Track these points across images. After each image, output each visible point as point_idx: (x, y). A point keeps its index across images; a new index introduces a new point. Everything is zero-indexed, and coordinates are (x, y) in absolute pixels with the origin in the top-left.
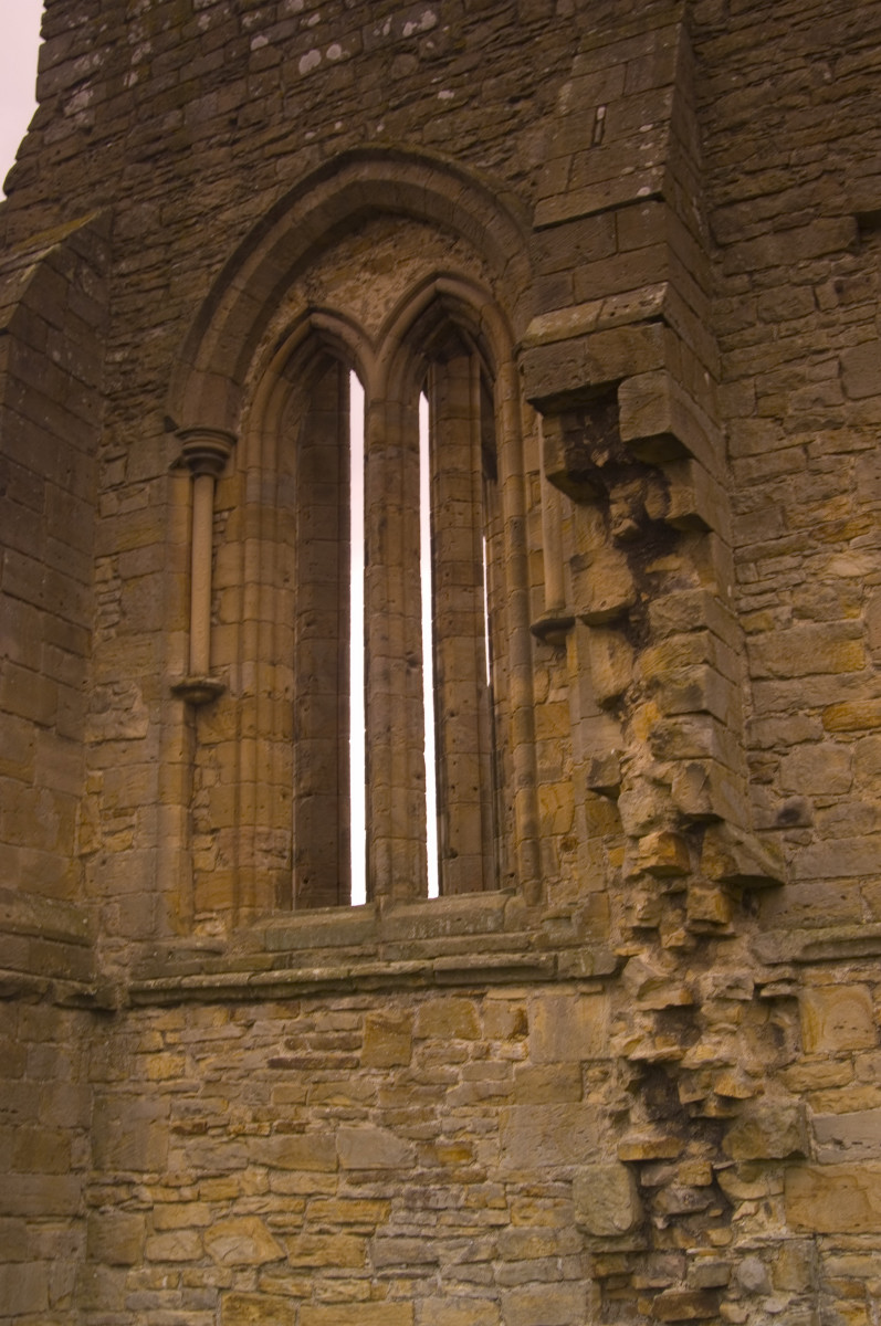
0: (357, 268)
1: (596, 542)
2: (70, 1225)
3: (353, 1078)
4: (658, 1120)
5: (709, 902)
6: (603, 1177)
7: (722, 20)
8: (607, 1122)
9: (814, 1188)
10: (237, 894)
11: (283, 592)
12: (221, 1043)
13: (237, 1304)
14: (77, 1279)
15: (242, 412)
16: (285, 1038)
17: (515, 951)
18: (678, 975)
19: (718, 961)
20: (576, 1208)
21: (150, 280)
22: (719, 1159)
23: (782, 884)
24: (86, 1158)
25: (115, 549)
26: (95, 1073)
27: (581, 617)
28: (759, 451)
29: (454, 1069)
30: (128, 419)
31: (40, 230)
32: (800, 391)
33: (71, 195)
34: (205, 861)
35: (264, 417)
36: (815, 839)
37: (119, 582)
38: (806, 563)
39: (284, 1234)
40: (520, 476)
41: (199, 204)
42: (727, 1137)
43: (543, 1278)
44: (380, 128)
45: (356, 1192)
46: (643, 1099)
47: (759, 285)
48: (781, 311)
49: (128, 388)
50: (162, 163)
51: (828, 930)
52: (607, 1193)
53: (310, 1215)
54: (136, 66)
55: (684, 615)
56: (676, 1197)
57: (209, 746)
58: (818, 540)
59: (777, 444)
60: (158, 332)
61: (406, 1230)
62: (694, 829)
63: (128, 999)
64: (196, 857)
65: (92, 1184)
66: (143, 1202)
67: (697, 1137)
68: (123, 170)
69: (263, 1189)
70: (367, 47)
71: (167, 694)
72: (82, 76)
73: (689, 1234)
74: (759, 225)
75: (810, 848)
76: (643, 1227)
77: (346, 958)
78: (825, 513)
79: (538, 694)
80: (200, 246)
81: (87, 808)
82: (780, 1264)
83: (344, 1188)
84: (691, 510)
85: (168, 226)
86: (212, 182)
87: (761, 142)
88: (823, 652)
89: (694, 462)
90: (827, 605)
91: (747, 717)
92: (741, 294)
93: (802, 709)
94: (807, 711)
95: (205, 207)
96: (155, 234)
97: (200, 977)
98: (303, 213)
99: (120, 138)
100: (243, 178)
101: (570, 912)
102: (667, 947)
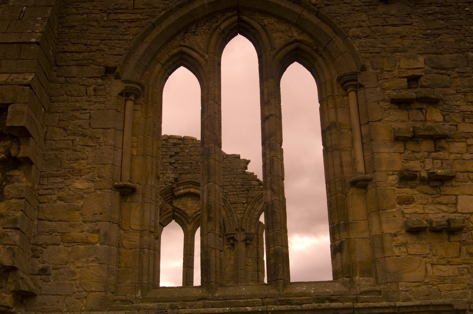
5: (7, 299)
23: (37, 295)
28: (56, 139)
32: (75, 122)
36: (51, 280)
38: (66, 181)
47: (68, 82)
48: (73, 92)
55: (17, 193)
58: (71, 174)
59: (63, 138)
74: (72, 62)
75: (49, 283)
78: (75, 165)
84: (27, 155)
87: (79, 34)
88: (65, 214)
89: (31, 138)
90: (70, 198)
91: (34, 233)
92: (61, 84)
93: (54, 233)
94: (56, 234)
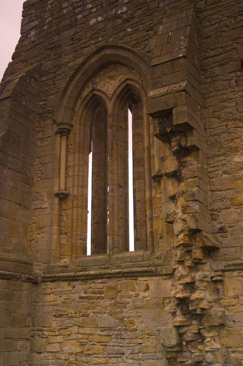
0: (106, 78)
1: (168, 153)
2: (26, 342)
3: (102, 302)
4: (184, 314)
5: (198, 253)
6: (168, 330)
7: (204, 7)
8: (170, 315)
9: (227, 334)
10: (72, 251)
11: (85, 167)
12: (66, 292)
13: (70, 364)
14: (28, 356)
15: (75, 118)
16: (84, 291)
17: (146, 267)
18: (189, 274)
19: (201, 270)
20: (161, 339)
21: (50, 82)
22: (200, 325)
23: (219, 248)
24: (30, 323)
25: (40, 156)
26: (33, 300)
27: (164, 174)
28: (214, 127)
29: (129, 299)
30: (44, 120)
31: (21, 69)
32: (225, 110)
33: (29, 60)
34: (63, 242)
35: (80, 119)
36: (228, 236)
37: (41, 165)
38: (227, 158)
39: (83, 345)
40: (149, 135)
41: (63, 61)
42: (203, 319)
43: (152, 358)
44: (112, 39)
45: (102, 333)
46: (180, 309)
47: (214, 81)
48: (220, 88)
49: (44, 112)
50: (53, 50)
51: (231, 261)
52: (169, 335)
53: (90, 340)
54: (47, 24)
55: (191, 173)
56: (188, 336)
57: (65, 210)
58: (230, 152)
59: (219, 125)
60: (52, 96)
61: (115, 344)
62: (194, 233)
63: (42, 279)
64: (61, 240)
65: (32, 330)
66: (45, 335)
67: (195, 319)
68: (43, 52)
69: (77, 332)
70: (108, 17)
71: (53, 196)
72: (33, 27)
73: (192, 346)
74: (214, 64)
75: (227, 238)
76: (180, 344)
77: (101, 268)
78: (231, 144)
79: (153, 195)
80: (63, 73)
81: (32, 227)
82: (218, 355)
83: (99, 332)
84: (193, 144)
85: (55, 67)
86: (67, 55)
87: (215, 41)
88: (231, 183)
89: (194, 130)
90: (232, 170)
91: (210, 202)
92: (209, 83)
93: (225, 199)
94: (226, 200)
95: (65, 62)
96: (51, 70)
97: (61, 274)
98: (91, 63)
99: (42, 44)
100: (75, 54)
101: (161, 256)
102: (186, 266)
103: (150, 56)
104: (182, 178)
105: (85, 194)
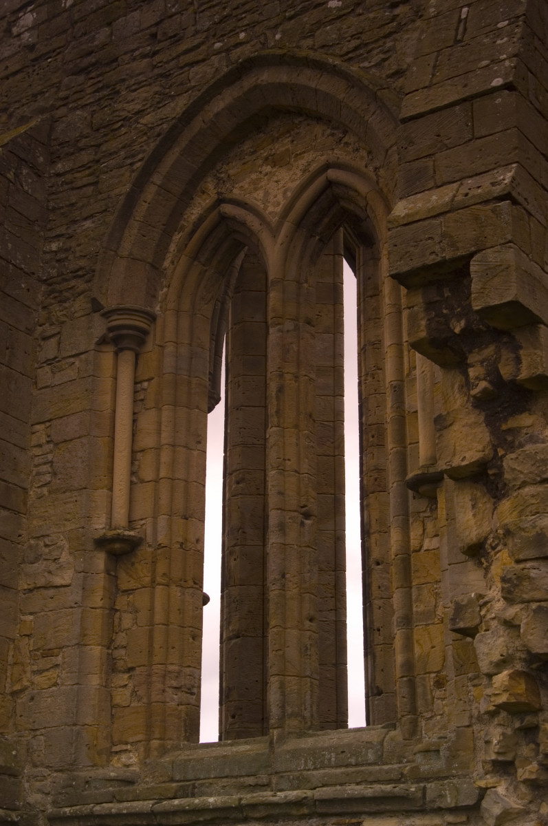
0: (260, 162)
1: (459, 402)
10: (149, 727)
11: (195, 453)
15: (161, 293)
17: (389, 782)
21: (82, 178)
25: (49, 417)
27: (446, 471)
30: (62, 301)
33: (17, 105)
34: (122, 697)
35: (180, 297)
37: (51, 446)
40: (399, 345)
41: (124, 110)
44: (278, 37)
49: (63, 274)
50: (93, 75)
57: (127, 592)
60: (88, 224)
62: (544, 668)
64: (114, 693)
68: (60, 82)
71: (90, 546)
77: (242, 787)
79: (414, 543)
80: (124, 147)
81: (19, 649)
84: (540, 371)
85: (98, 130)
86: (135, 90)
95: (129, 112)
96: (87, 137)
97: (110, 805)
98: (212, 115)
99: (59, 53)
100: (161, 86)
101: (439, 746)
102: (521, 780)
103: (401, 88)
104: (505, 485)
105: (194, 540)
